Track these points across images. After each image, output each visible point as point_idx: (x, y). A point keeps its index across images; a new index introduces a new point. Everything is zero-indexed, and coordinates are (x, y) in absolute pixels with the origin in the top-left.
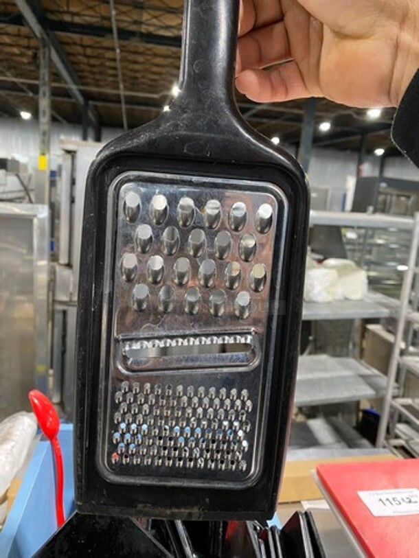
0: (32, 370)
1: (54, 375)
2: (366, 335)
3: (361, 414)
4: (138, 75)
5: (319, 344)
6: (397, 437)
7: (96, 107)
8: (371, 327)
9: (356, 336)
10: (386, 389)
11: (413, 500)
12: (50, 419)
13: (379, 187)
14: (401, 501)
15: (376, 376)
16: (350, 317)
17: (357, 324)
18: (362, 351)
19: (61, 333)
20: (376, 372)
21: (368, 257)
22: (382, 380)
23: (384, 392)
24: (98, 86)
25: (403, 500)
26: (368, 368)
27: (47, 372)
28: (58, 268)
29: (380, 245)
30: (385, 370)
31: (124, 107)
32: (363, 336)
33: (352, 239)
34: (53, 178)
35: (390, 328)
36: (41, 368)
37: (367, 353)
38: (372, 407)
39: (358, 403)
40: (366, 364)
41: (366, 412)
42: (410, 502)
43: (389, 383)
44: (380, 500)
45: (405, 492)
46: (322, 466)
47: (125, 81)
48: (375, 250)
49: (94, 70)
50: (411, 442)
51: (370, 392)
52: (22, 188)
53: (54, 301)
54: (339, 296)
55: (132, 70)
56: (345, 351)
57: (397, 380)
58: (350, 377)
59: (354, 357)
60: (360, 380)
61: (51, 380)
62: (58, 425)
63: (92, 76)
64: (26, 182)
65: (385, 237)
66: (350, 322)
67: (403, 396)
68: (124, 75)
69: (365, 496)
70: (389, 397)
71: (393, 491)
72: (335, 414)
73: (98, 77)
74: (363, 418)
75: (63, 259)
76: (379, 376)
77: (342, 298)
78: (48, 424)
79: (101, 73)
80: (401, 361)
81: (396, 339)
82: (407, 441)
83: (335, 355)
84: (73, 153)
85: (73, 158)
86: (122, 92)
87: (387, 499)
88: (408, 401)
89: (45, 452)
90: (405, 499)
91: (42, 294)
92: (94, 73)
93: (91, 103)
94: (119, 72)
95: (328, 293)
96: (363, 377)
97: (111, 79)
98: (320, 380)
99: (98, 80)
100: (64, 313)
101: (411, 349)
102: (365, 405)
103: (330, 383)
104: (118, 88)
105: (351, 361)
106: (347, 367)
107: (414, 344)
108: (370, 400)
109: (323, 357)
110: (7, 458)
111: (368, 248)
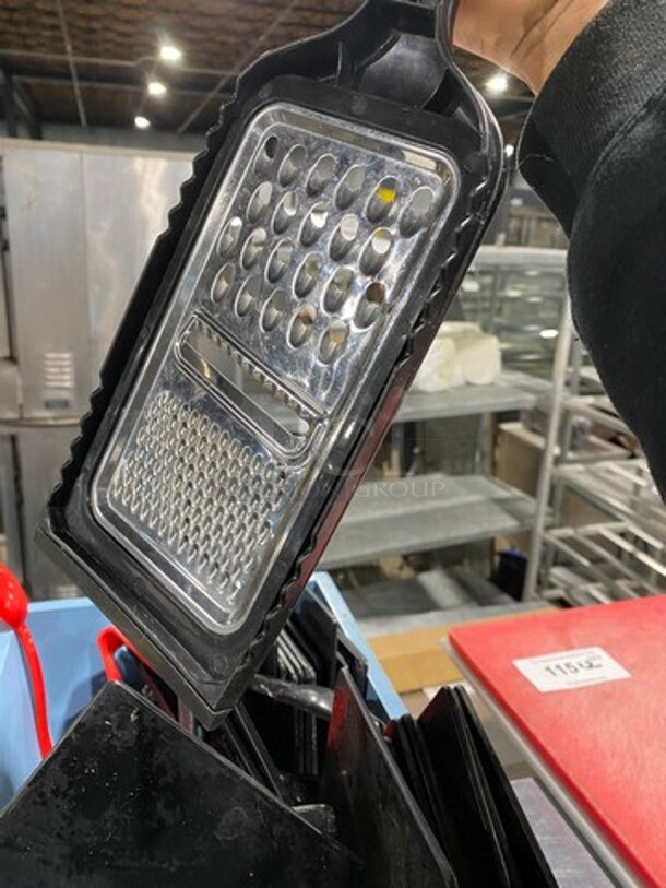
1: (8, 543)
2: (499, 440)
3: (497, 559)
4: (96, 25)
5: (428, 459)
6: (552, 586)
7: (26, 86)
8: (507, 427)
9: (485, 442)
10: (534, 517)
11: (595, 663)
12: (11, 596)
13: (510, 205)
14: (578, 667)
15: (519, 499)
16: (478, 410)
17: (486, 422)
18: (494, 464)
20: (518, 493)
21: (497, 320)
22: (529, 505)
23: (531, 521)
24: (27, 47)
25: (581, 665)
26: (504, 488)
29: (514, 300)
30: (532, 490)
31: (76, 84)
32: (495, 444)
33: (471, 293)
35: (536, 426)
37: (502, 466)
38: (513, 547)
39: (492, 542)
40: (502, 483)
41: (505, 556)
42: (591, 666)
43: (538, 509)
44: (548, 669)
45: (583, 654)
47: (73, 37)
48: (507, 308)
49: (16, 16)
50: (573, 592)
51: (510, 523)
54: (458, 381)
55: (83, 16)
56: (469, 466)
57: (551, 503)
58: (480, 503)
59: (483, 473)
60: (496, 507)
61: (4, 551)
62: (25, 606)
63: (13, 29)
65: (522, 286)
66: (476, 418)
67: (561, 526)
68: (70, 25)
69: (523, 665)
70: (540, 528)
71: (565, 654)
72: (459, 562)
73: (24, 30)
74: (501, 564)
76: (523, 499)
77: (462, 383)
78: (8, 605)
79: (29, 23)
80: (556, 472)
81: (547, 444)
82: (567, 591)
83: (454, 472)
86: (71, 59)
87: (558, 667)
88: (568, 532)
89: (7, 647)
90: (583, 663)
92: (17, 24)
93: (16, 78)
94: (62, 21)
95: (441, 376)
96: (500, 502)
97: (48, 33)
98: (435, 511)
99: (25, 36)
100: (14, 439)
101: (571, 455)
102: (503, 546)
103: (450, 515)
104: (63, 51)
105: (480, 480)
106: (474, 490)
107: (573, 448)
108: (509, 535)
109: (437, 478)
111: (497, 305)
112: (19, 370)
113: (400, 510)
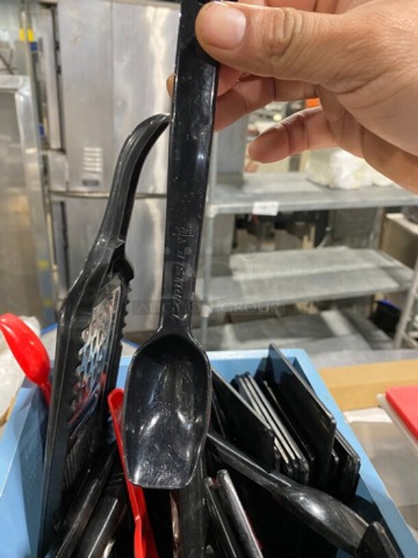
0: (34, 266)
1: (58, 271)
2: (386, 226)
3: (375, 306)
5: (336, 236)
8: (391, 216)
9: (377, 227)
10: (411, 282)
15: (399, 268)
17: (380, 213)
18: (381, 241)
19: (61, 226)
20: (397, 263)
22: (407, 273)
23: (409, 285)
26: (390, 260)
27: (50, 267)
28: (50, 154)
32: (383, 228)
34: (34, 52)
35: (413, 217)
36: (42, 264)
38: (386, 298)
40: (387, 256)
41: (380, 303)
46: (392, 390)
52: (4, 67)
53: (50, 191)
54: (367, 182)
56: (365, 242)
58: (371, 269)
59: (374, 248)
60: (382, 273)
61: (56, 276)
64: (7, 59)
70: (414, 290)
72: (350, 306)
74: (378, 309)
75: (55, 144)
76: (401, 268)
77: (370, 184)
83: (354, 246)
84: (52, 8)
85: (54, 14)
91: (35, 185)
96: (386, 269)
98: (341, 272)
100: (63, 204)
103: (351, 276)
105: (372, 253)
106: (368, 259)
108: (387, 293)
109: (342, 249)
110: (7, 370)
112: (67, 158)
113: (315, 271)
